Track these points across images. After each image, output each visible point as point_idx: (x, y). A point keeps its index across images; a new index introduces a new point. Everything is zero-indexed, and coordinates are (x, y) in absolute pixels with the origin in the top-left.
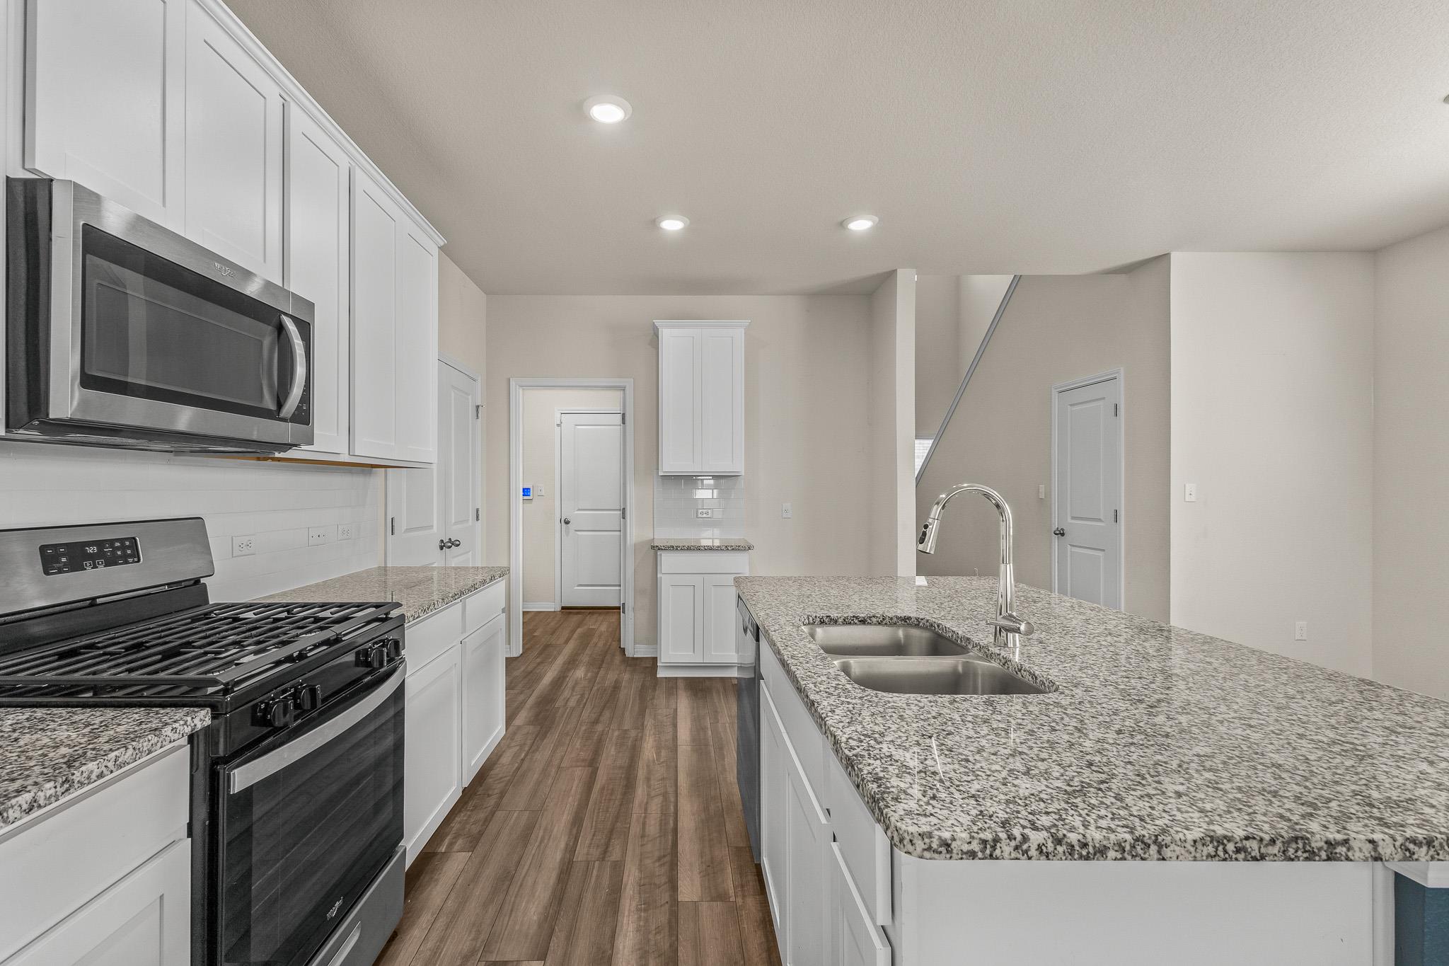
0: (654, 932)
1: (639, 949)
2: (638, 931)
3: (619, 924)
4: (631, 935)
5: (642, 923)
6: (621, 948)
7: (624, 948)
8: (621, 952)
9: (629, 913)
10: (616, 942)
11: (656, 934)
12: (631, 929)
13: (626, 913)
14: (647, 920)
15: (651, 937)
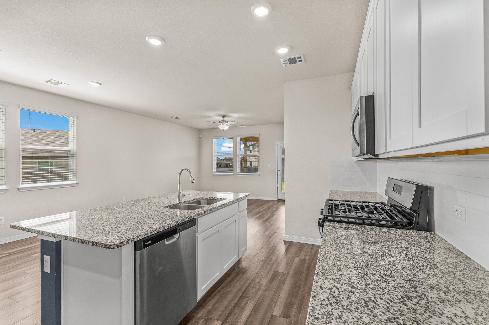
0: (237, 314)
1: (244, 310)
2: (241, 315)
3: (246, 319)
4: (244, 315)
5: (239, 318)
6: (249, 312)
7: (248, 312)
8: (249, 310)
9: (241, 322)
10: (250, 314)
11: (237, 313)
12: (243, 317)
13: (242, 323)
14: (237, 318)
15: (238, 312)
